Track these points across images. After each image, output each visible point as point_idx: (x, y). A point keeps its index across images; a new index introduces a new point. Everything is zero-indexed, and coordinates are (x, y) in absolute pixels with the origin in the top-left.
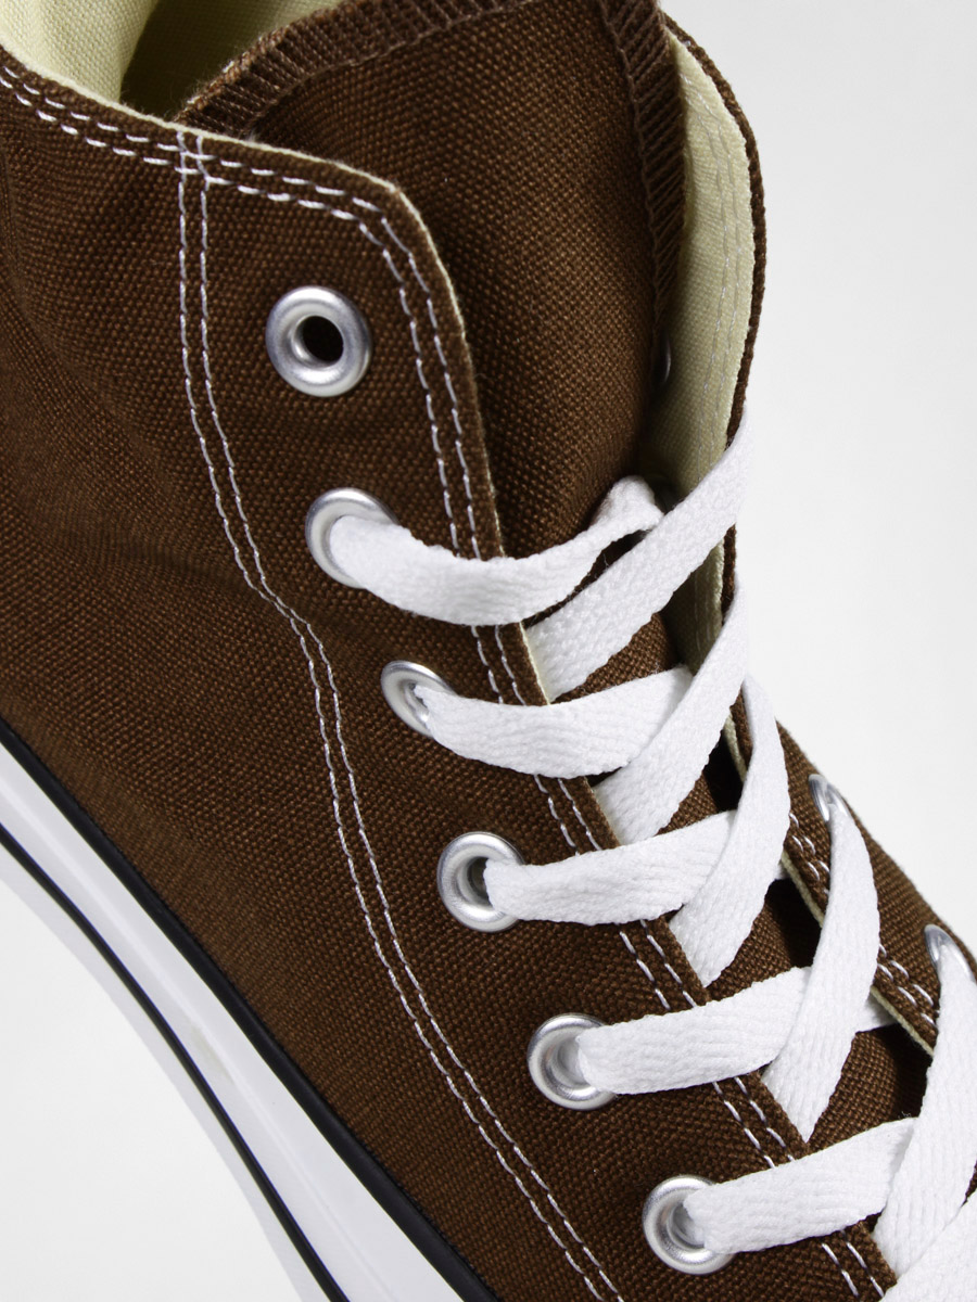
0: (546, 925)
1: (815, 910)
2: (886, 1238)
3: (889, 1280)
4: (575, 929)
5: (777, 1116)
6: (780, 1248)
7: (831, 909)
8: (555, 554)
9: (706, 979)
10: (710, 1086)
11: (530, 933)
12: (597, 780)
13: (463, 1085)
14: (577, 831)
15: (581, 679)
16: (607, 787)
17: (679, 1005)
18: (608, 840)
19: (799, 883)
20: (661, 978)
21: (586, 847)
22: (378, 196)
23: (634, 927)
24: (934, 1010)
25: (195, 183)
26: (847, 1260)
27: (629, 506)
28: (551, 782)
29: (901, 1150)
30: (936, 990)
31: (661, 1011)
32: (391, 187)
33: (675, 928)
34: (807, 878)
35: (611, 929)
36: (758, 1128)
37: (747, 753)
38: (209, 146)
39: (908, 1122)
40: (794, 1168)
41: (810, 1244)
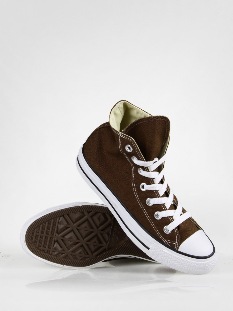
0: (149, 190)
1: (168, 194)
2: (173, 217)
3: (174, 220)
4: (151, 191)
5: (165, 207)
6: (165, 217)
7: (170, 194)
8: (151, 162)
9: (161, 196)
10: (160, 204)
11: (147, 191)
12: (154, 178)
13: (140, 204)
14: (152, 183)
15: (153, 170)
16: (154, 179)
17: (158, 197)
18: (154, 183)
19: (167, 192)
20: (157, 195)
21: (152, 184)
22: (131, 139)
23: (155, 191)
24: (178, 204)
25: (120, 136)
26: (171, 219)
27: (156, 159)
28: (150, 178)
29: (175, 212)
30: (178, 202)
31: (157, 198)
32: (132, 138)
33: (158, 191)
34: (168, 191)
35: (153, 191)
36: (164, 208)
37: (164, 180)
38: (121, 134)
39: (175, 210)
40: (166, 211)
41: (168, 217)
